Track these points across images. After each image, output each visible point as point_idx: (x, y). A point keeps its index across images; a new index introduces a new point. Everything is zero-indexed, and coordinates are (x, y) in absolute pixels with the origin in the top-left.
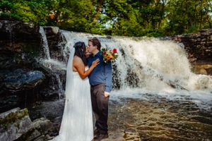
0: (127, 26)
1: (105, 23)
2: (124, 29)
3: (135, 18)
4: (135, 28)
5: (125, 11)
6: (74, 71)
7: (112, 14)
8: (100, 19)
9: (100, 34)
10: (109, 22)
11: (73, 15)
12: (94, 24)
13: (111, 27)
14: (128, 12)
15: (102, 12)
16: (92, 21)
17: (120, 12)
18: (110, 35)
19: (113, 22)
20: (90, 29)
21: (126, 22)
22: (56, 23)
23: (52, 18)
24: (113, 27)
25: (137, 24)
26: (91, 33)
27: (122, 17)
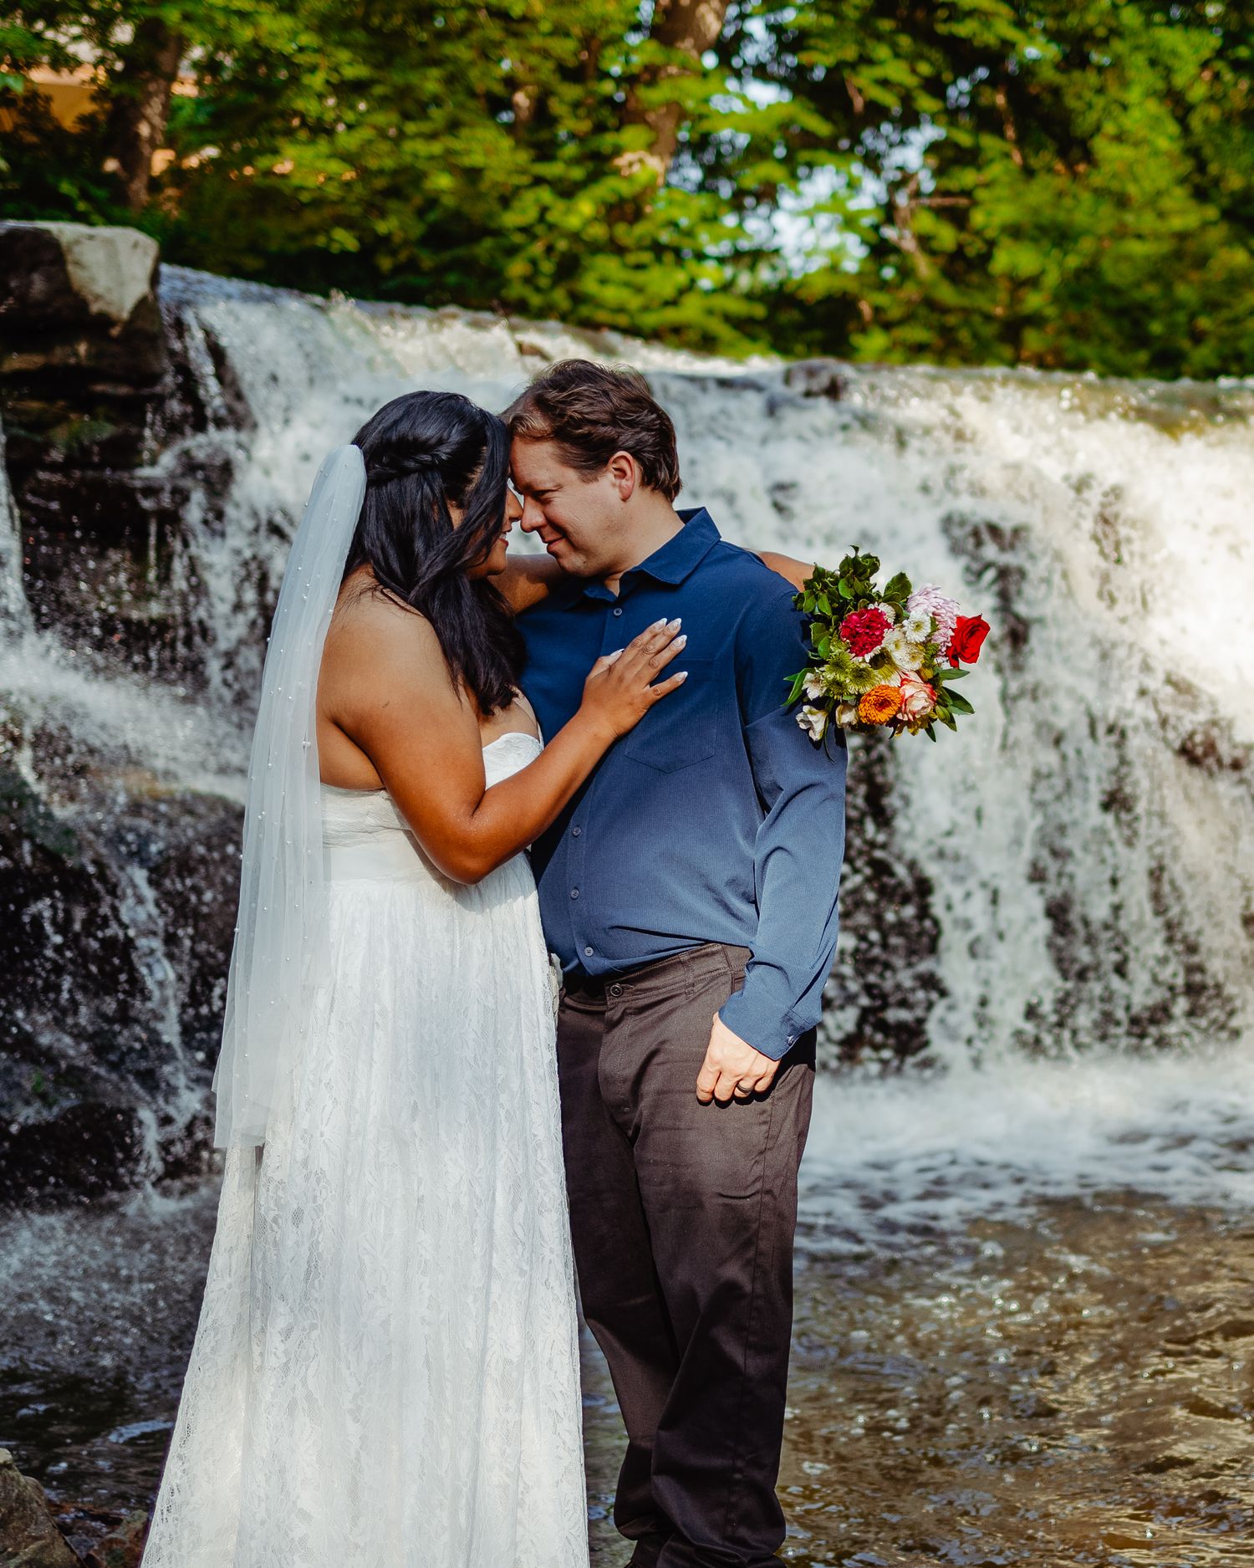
0: (1060, 236)
1: (767, 194)
2: (1021, 284)
3: (1166, 139)
4: (1159, 273)
5: (1035, 49)
6: (333, 779)
7: (864, 86)
8: (700, 145)
9: (706, 344)
10: (823, 182)
11: (348, 90)
12: (627, 210)
13: (854, 254)
14: (1075, 57)
15: (727, 48)
16: (599, 164)
17: (963, 56)
18: (839, 347)
19: (872, 189)
20: (569, 268)
21: (1039, 194)
22: (117, 190)
23: (68, 114)
24: (880, 250)
25: (1185, 215)
26: (586, 326)
27: (987, 120)
